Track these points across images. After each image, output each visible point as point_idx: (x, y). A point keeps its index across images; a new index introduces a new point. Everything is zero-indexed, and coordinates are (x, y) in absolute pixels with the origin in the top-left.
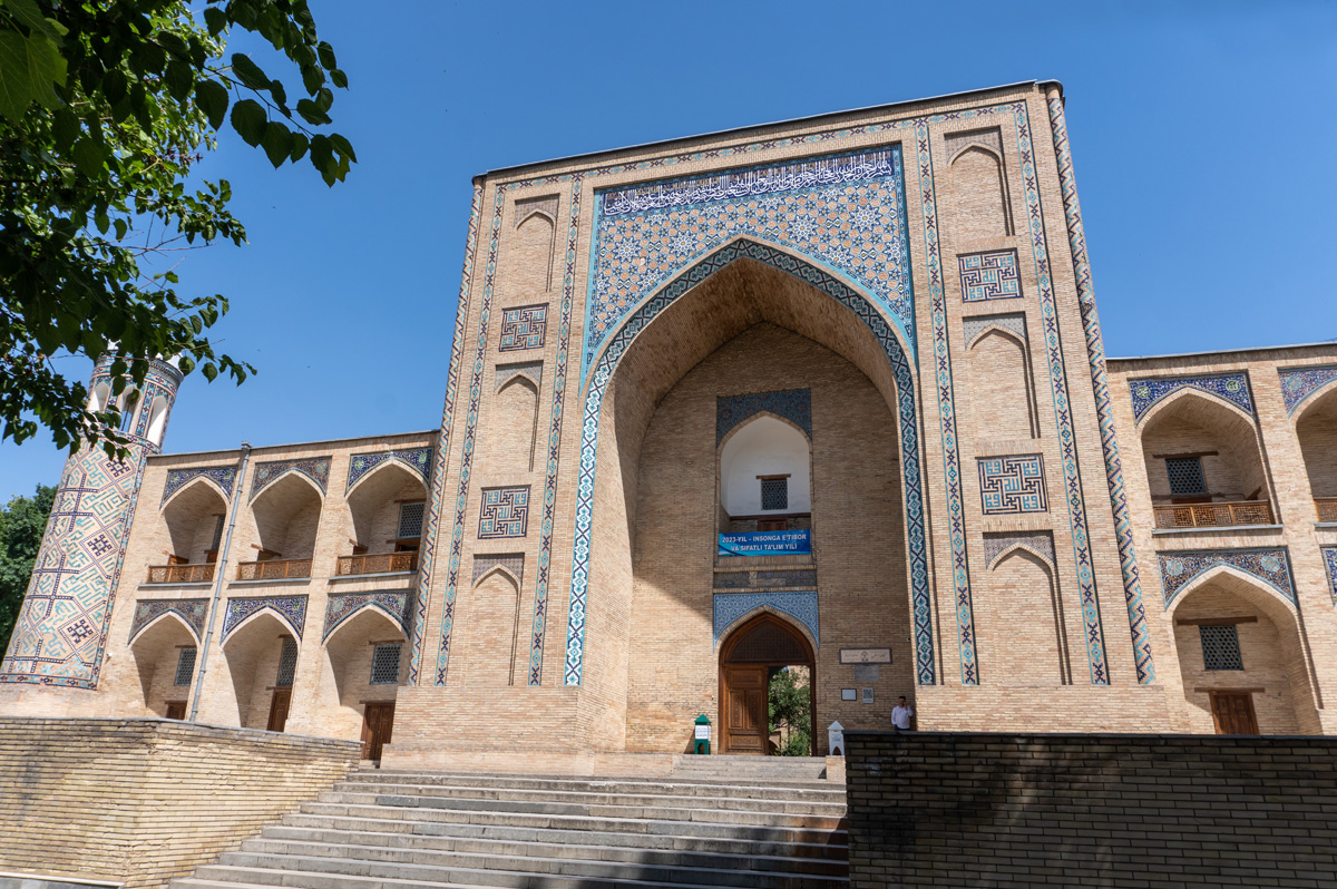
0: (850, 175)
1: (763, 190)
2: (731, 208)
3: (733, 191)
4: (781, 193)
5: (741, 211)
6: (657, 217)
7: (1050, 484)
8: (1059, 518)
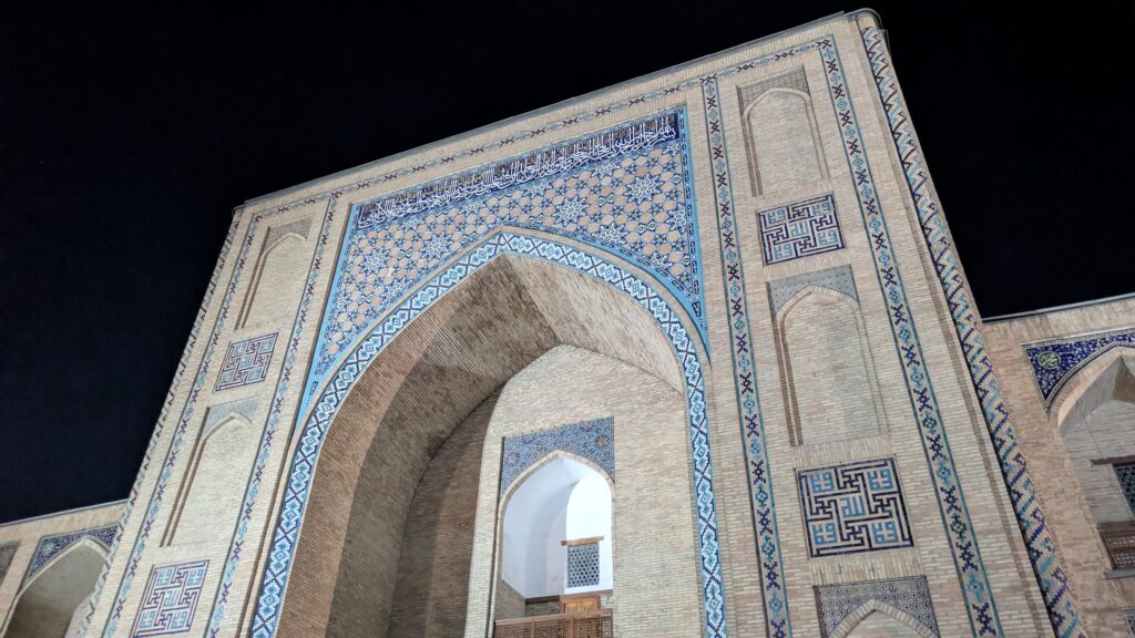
0: (627, 147)
1: (528, 179)
2: (493, 201)
3: (496, 184)
4: (549, 177)
5: (505, 201)
6: (412, 221)
7: (912, 501)
8: (933, 554)
